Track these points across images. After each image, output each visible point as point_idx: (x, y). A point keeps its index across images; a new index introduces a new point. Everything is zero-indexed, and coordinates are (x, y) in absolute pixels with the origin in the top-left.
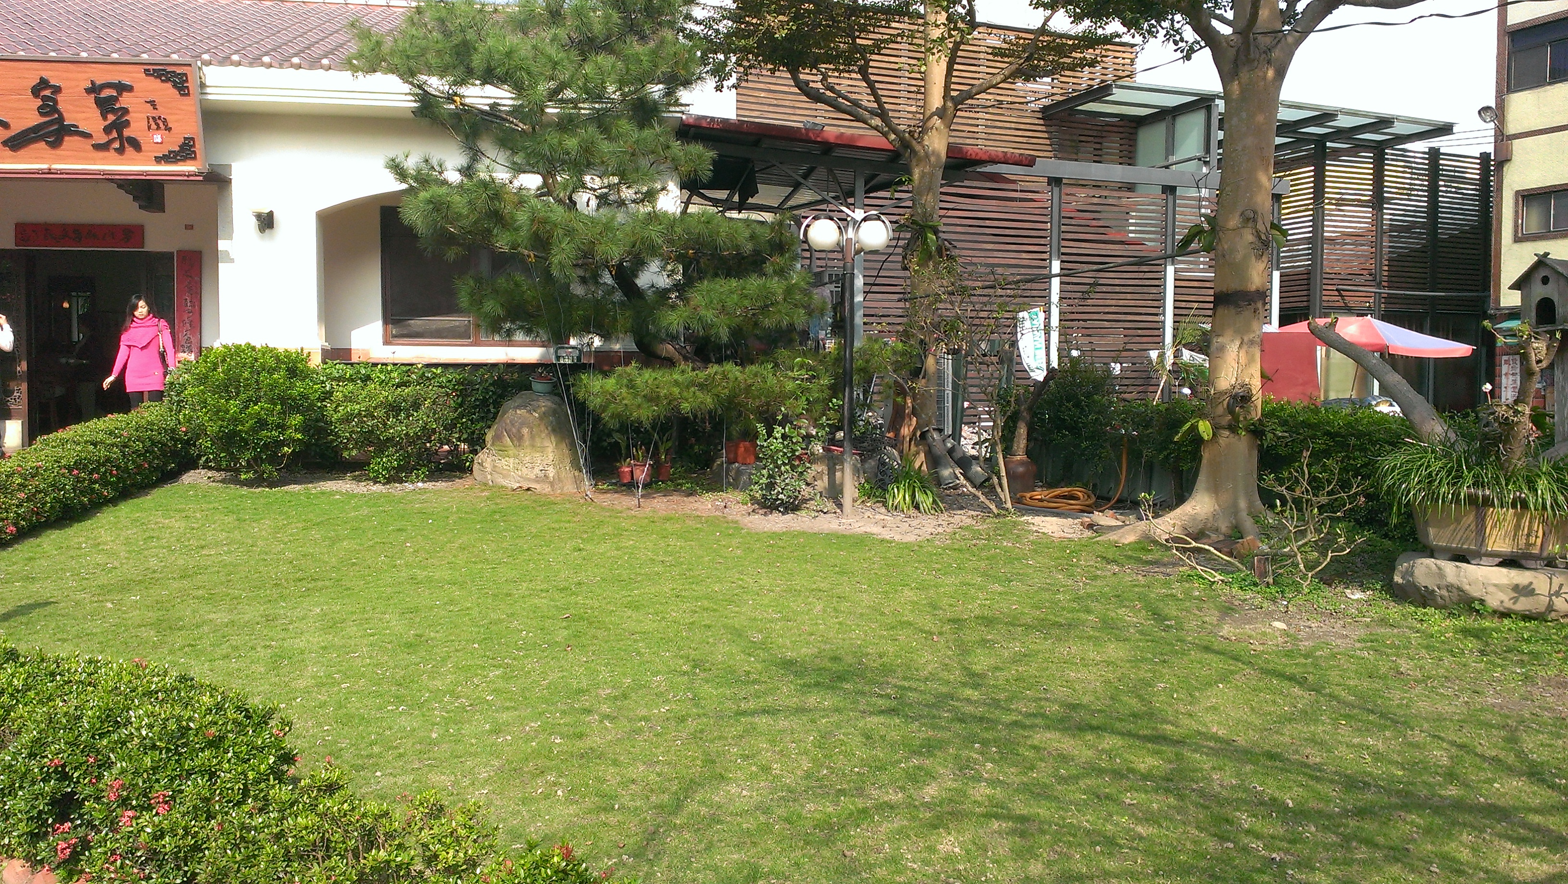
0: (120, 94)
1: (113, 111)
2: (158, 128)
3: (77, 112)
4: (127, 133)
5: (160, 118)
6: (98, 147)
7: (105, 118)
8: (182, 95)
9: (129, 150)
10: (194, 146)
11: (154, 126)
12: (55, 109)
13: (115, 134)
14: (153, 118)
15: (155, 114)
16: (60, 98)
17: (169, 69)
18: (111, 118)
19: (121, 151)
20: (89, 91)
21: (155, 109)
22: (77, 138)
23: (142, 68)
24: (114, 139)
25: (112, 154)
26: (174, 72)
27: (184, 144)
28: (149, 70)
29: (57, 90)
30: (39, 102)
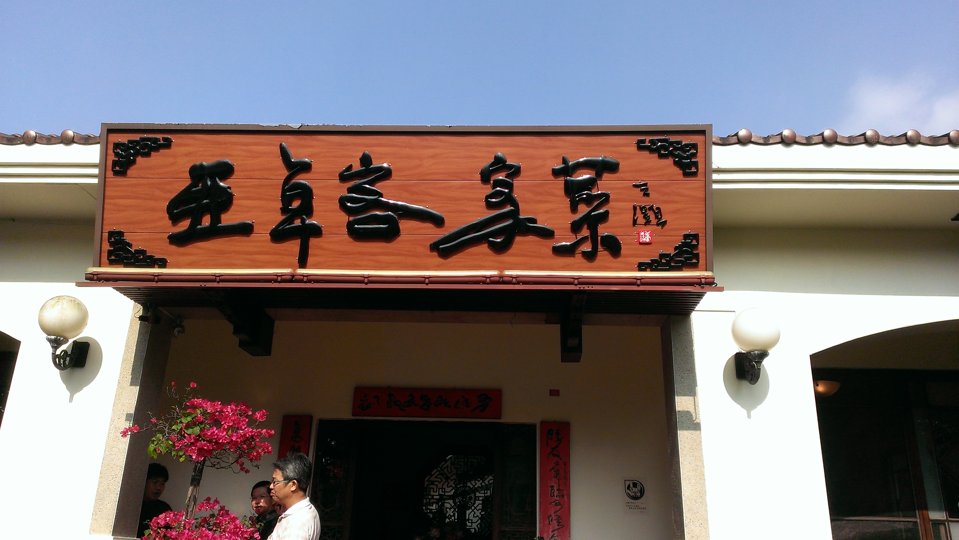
0: (599, 175)
1: (589, 200)
2: (648, 222)
3: (540, 202)
4: (603, 230)
5: (651, 208)
6: (559, 251)
7: (574, 209)
8: (686, 174)
9: (603, 255)
10: (696, 247)
11: (641, 220)
12: (510, 200)
13: (585, 232)
14: (641, 209)
15: (645, 202)
16: (517, 183)
17: (673, 138)
18: (583, 210)
19: (590, 256)
20: (556, 173)
21: (646, 195)
22: (531, 238)
23: (634, 139)
24: (584, 239)
25: (578, 259)
26: (679, 143)
27: (684, 244)
28: (643, 141)
29: (515, 171)
30: (488, 190)
